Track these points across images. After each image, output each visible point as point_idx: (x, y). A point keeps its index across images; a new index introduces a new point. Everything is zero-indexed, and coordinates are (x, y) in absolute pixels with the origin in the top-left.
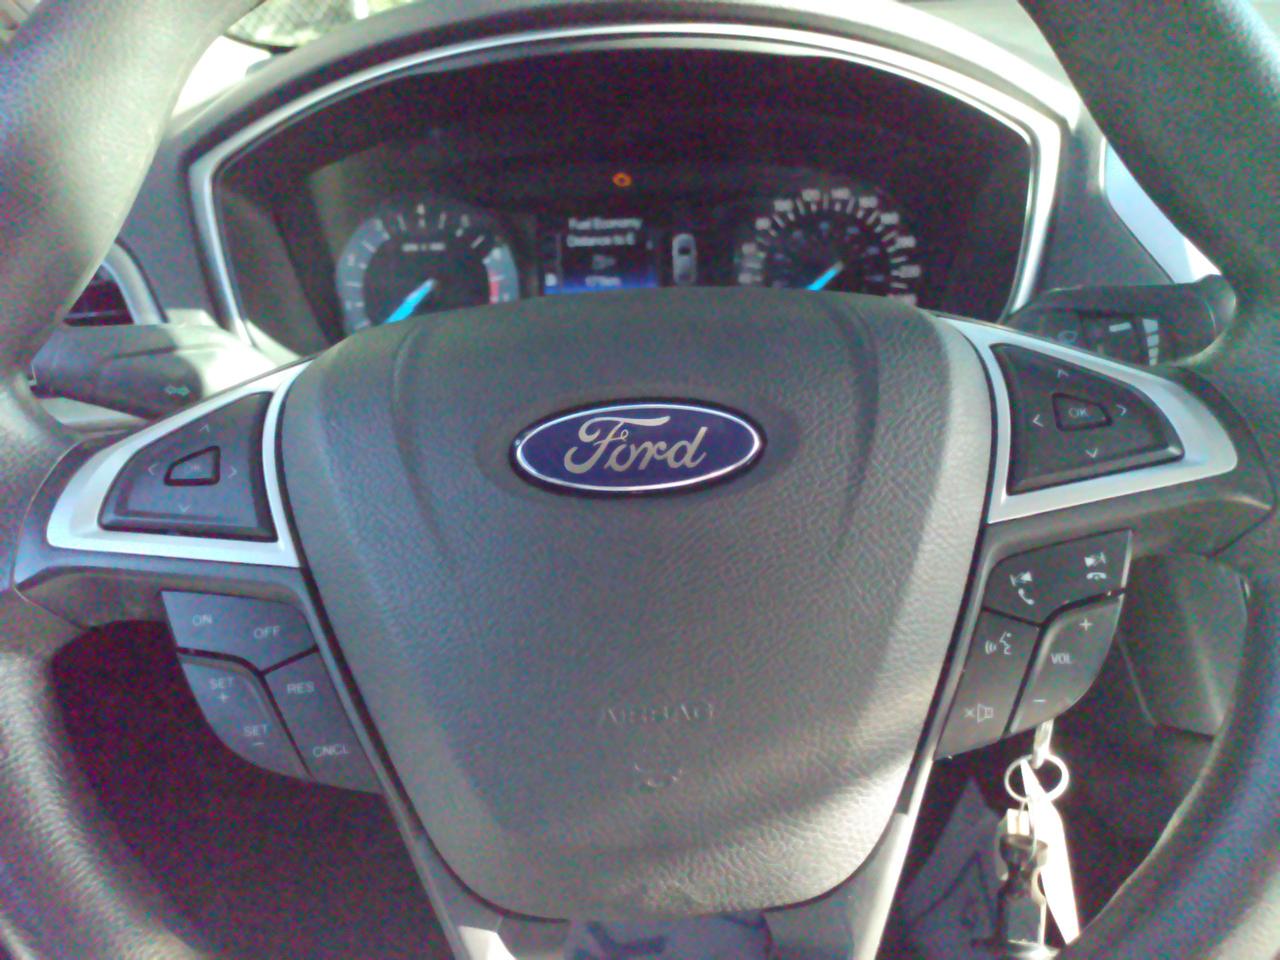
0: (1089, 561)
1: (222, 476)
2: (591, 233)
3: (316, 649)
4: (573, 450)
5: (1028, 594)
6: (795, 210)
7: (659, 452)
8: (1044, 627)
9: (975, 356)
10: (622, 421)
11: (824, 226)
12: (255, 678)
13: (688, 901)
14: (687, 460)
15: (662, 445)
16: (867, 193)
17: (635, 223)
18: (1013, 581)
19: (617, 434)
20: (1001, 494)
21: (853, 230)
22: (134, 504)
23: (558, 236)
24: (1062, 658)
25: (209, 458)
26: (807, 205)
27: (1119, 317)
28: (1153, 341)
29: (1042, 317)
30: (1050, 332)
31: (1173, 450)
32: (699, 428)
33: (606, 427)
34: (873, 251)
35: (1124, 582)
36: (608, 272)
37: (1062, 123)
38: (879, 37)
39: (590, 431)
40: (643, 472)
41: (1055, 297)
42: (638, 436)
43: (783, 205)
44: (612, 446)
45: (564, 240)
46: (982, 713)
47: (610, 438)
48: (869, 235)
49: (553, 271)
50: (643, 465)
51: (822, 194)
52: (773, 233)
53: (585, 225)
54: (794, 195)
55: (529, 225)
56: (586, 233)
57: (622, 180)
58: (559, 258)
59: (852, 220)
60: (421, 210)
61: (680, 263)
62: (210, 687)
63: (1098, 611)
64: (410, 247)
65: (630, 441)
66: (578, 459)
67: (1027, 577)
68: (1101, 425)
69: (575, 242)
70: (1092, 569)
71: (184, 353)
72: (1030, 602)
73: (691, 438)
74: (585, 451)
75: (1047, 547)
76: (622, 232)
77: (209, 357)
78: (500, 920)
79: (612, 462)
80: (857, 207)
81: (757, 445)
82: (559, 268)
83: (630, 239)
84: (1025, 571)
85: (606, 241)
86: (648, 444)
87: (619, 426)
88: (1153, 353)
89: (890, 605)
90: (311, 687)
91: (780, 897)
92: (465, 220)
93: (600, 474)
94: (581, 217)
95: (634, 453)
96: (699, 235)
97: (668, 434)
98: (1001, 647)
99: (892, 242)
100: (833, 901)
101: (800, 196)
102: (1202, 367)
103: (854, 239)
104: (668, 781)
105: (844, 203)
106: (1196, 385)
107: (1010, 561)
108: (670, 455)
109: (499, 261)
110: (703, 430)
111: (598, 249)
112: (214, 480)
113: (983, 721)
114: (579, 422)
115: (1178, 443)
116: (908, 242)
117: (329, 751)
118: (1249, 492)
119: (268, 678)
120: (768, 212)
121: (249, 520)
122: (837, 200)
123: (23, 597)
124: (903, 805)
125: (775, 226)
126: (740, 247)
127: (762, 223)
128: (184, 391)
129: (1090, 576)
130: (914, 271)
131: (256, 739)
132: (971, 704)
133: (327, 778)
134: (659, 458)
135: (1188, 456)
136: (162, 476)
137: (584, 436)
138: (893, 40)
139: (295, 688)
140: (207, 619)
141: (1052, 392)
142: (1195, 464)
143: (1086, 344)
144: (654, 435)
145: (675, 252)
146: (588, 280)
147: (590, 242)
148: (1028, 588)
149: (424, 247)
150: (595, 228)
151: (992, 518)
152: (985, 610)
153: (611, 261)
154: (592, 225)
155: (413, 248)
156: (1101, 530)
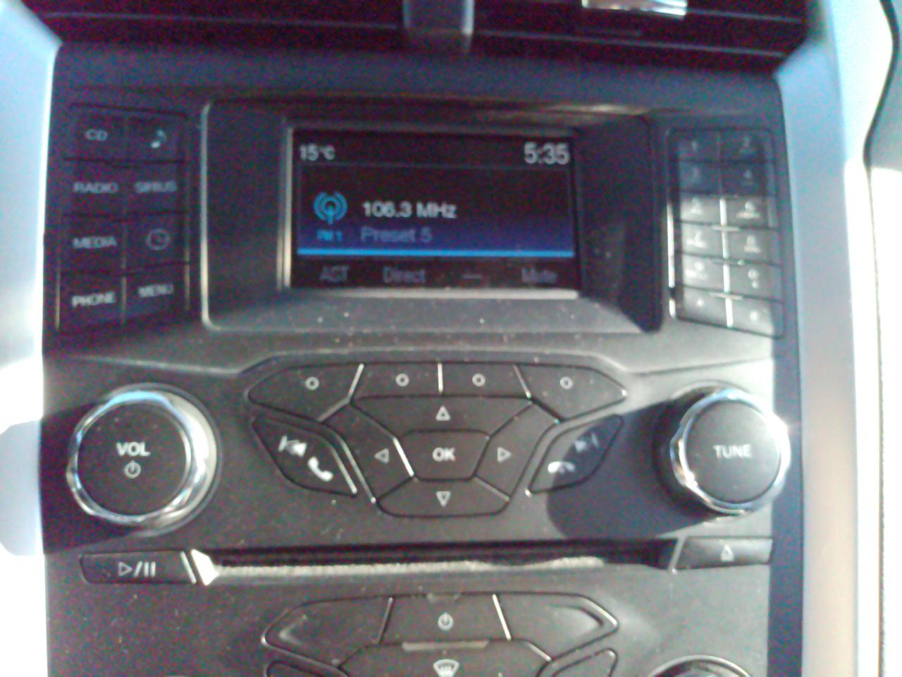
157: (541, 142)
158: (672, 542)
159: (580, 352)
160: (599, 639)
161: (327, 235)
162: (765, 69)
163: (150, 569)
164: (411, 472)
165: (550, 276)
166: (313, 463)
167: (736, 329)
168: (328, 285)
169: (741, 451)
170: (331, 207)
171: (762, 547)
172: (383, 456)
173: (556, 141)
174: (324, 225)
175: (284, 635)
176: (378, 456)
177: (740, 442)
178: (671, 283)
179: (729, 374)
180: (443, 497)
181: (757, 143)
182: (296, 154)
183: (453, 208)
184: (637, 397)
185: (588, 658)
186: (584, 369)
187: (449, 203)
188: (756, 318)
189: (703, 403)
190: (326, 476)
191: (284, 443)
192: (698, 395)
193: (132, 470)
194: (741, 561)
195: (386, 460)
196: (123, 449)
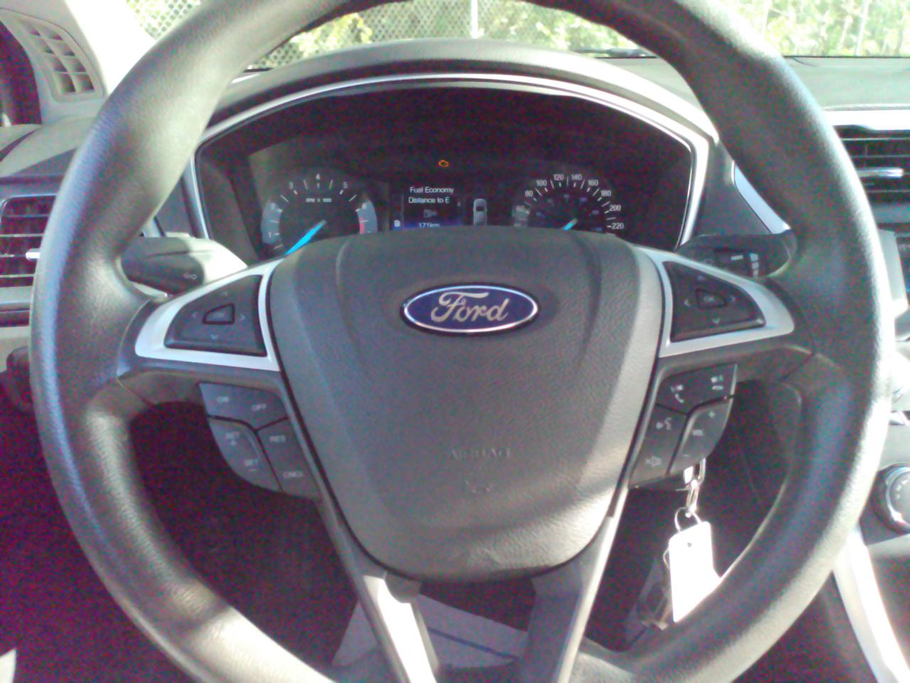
0: (714, 380)
1: (236, 321)
2: (423, 195)
3: (286, 418)
4: (436, 309)
5: (681, 397)
6: (549, 186)
7: (483, 312)
8: (689, 415)
9: (654, 269)
10: (463, 294)
11: (566, 196)
12: (252, 433)
13: (491, 561)
14: (498, 317)
15: (484, 308)
16: (593, 177)
17: (451, 190)
18: (673, 389)
19: (460, 301)
20: (667, 342)
21: (583, 200)
22: (185, 334)
23: (402, 197)
24: (699, 433)
25: (229, 309)
26: (556, 183)
27: (737, 252)
28: (755, 266)
29: (695, 250)
30: (697, 258)
31: (759, 321)
32: (504, 299)
33: (454, 298)
34: (596, 212)
35: (732, 392)
36: (433, 220)
37: (709, 139)
38: (603, 86)
39: (446, 299)
40: (473, 322)
41: (703, 239)
42: (471, 302)
43: (541, 183)
44: (457, 308)
45: (406, 200)
46: (655, 462)
47: (455, 304)
48: (593, 202)
49: (398, 218)
50: (474, 318)
51: (565, 177)
52: (535, 199)
53: (420, 190)
54: (549, 177)
55: (385, 188)
56: (419, 196)
57: (443, 164)
58: (402, 210)
59: (583, 193)
60: (318, 177)
61: (477, 216)
62: (227, 438)
63: (719, 406)
64: (309, 200)
65: (467, 305)
66: (438, 314)
67: (680, 388)
68: (720, 306)
69: (414, 201)
70: (717, 384)
71: (193, 255)
72: (681, 401)
73: (500, 304)
74: (443, 310)
75: (691, 372)
76: (443, 195)
77: (208, 257)
78: (385, 573)
79: (457, 316)
80: (586, 185)
81: (535, 310)
82: (403, 217)
83: (447, 200)
84: (679, 384)
85: (433, 201)
86: (476, 307)
87: (461, 297)
88: (756, 273)
89: (607, 397)
90: (283, 438)
91: (543, 561)
92: (345, 185)
93: (450, 323)
94: (417, 187)
95: (469, 312)
96: (490, 199)
97: (489, 302)
98: (665, 426)
99: (607, 207)
100: (572, 565)
101: (552, 178)
102: (776, 278)
103: (585, 205)
104: (484, 491)
105: (579, 183)
106: (774, 287)
107: (671, 379)
108: (489, 314)
109: (366, 211)
110: (506, 302)
111: (427, 206)
112: (232, 322)
113: (655, 467)
114: (440, 294)
115: (763, 317)
116: (617, 208)
117: (293, 474)
118: (800, 344)
119: (260, 433)
120: (532, 187)
121: (252, 344)
122: (575, 181)
123: (122, 385)
124: (611, 512)
125: (536, 195)
126: (515, 208)
127: (529, 193)
128: (194, 277)
129: (714, 388)
130: (620, 226)
131: (251, 467)
132: (649, 457)
133: (289, 490)
134: (482, 315)
135: (768, 324)
136: (201, 319)
137: (441, 301)
138: (611, 88)
139: (275, 439)
140: (225, 399)
141: (695, 288)
142: (771, 328)
143: (718, 264)
144: (480, 302)
145: (475, 209)
146: (420, 224)
147: (423, 201)
148: (681, 393)
149: (319, 200)
150: (426, 192)
151: (662, 355)
152: (657, 405)
153: (434, 213)
154: (424, 190)
155: (312, 200)
156: (720, 363)
182: (899, 247)
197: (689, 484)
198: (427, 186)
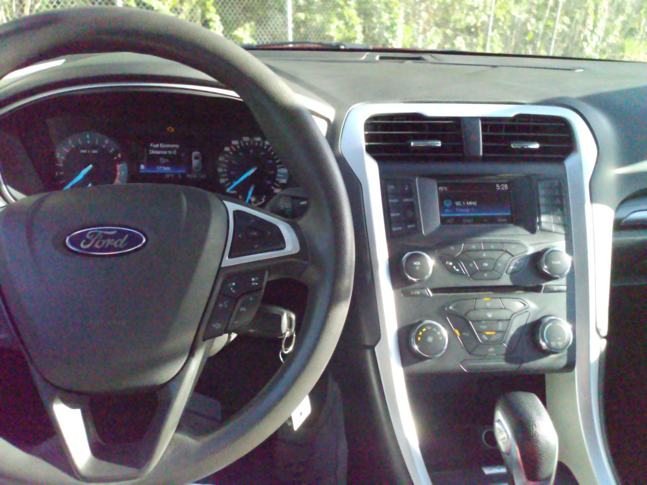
0: (253, 279)
2: (159, 149)
4: (84, 241)
5: (234, 289)
6: (240, 145)
7: (112, 242)
8: (237, 300)
10: (101, 232)
11: (251, 151)
14: (121, 246)
15: (113, 240)
17: (177, 146)
18: (230, 285)
19: (99, 236)
20: (226, 258)
21: (262, 153)
23: (145, 150)
24: (243, 309)
26: (244, 143)
27: (304, 199)
31: (282, 246)
33: (95, 234)
34: (270, 162)
35: (264, 286)
36: (166, 165)
37: (328, 120)
39: (91, 234)
40: (106, 249)
42: (105, 237)
43: (235, 142)
44: (97, 240)
45: (148, 152)
46: (217, 326)
47: (96, 237)
48: (268, 155)
49: (143, 163)
51: (251, 139)
52: (231, 153)
53: (157, 146)
54: (240, 139)
55: (133, 145)
56: (156, 149)
57: (170, 129)
58: (146, 158)
59: (262, 148)
60: (88, 136)
61: (195, 163)
63: (255, 294)
65: (103, 238)
66: (85, 244)
67: (234, 284)
68: (259, 237)
69: (153, 152)
70: (254, 282)
72: (234, 291)
73: (122, 238)
74: (88, 241)
76: (172, 149)
79: (97, 245)
80: (264, 144)
81: (144, 241)
82: (146, 162)
83: (175, 152)
84: (233, 282)
85: (165, 152)
86: (108, 240)
87: (100, 234)
92: (107, 142)
93: (92, 249)
94: (155, 143)
95: (104, 242)
96: (202, 152)
97: (115, 237)
98: (224, 305)
101: (242, 140)
103: (263, 156)
105: (259, 142)
106: (296, 226)
107: (228, 279)
108: (115, 244)
110: (127, 236)
111: (161, 155)
113: (218, 328)
114: (88, 231)
115: (284, 244)
118: (303, 259)
120: (229, 144)
122: (256, 141)
124: (192, 355)
125: (231, 150)
126: (218, 158)
127: (227, 149)
129: (253, 284)
132: (214, 323)
134: (111, 244)
135: (287, 247)
137: (87, 237)
144: (111, 237)
145: (193, 159)
146: (158, 168)
147: (159, 152)
148: (234, 287)
149: (89, 151)
150: (161, 147)
151: (223, 266)
152: (220, 293)
153: (167, 161)
154: (160, 146)
155: (84, 151)
156: (258, 269)
157: (500, 184)
158: (542, 286)
159: (515, 239)
160: (524, 309)
161: (447, 211)
162: (561, 160)
163: (418, 293)
164: (478, 269)
165: (505, 220)
166: (454, 267)
167: (555, 232)
168: (449, 224)
169: (558, 262)
170: (448, 203)
171: (564, 288)
172: (471, 265)
173: (504, 184)
174: (446, 208)
175: (450, 308)
176: (470, 265)
177: (558, 260)
178: (538, 221)
179: (554, 244)
180: (486, 275)
181: (560, 183)
182: (438, 189)
183: (476, 203)
184: (531, 250)
185: (522, 313)
186: (517, 243)
187: (475, 201)
188: (561, 230)
189: (548, 251)
190: (458, 270)
191: (447, 263)
192: (546, 249)
193: (417, 268)
194: (559, 291)
195: (472, 266)
196: (415, 263)
197: (285, 334)
198: (161, 143)
